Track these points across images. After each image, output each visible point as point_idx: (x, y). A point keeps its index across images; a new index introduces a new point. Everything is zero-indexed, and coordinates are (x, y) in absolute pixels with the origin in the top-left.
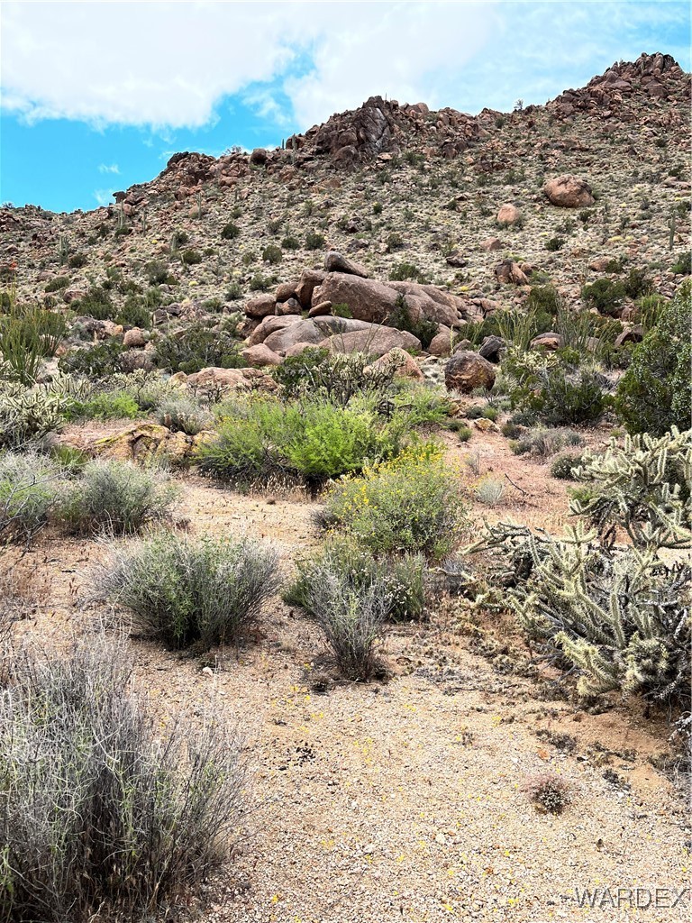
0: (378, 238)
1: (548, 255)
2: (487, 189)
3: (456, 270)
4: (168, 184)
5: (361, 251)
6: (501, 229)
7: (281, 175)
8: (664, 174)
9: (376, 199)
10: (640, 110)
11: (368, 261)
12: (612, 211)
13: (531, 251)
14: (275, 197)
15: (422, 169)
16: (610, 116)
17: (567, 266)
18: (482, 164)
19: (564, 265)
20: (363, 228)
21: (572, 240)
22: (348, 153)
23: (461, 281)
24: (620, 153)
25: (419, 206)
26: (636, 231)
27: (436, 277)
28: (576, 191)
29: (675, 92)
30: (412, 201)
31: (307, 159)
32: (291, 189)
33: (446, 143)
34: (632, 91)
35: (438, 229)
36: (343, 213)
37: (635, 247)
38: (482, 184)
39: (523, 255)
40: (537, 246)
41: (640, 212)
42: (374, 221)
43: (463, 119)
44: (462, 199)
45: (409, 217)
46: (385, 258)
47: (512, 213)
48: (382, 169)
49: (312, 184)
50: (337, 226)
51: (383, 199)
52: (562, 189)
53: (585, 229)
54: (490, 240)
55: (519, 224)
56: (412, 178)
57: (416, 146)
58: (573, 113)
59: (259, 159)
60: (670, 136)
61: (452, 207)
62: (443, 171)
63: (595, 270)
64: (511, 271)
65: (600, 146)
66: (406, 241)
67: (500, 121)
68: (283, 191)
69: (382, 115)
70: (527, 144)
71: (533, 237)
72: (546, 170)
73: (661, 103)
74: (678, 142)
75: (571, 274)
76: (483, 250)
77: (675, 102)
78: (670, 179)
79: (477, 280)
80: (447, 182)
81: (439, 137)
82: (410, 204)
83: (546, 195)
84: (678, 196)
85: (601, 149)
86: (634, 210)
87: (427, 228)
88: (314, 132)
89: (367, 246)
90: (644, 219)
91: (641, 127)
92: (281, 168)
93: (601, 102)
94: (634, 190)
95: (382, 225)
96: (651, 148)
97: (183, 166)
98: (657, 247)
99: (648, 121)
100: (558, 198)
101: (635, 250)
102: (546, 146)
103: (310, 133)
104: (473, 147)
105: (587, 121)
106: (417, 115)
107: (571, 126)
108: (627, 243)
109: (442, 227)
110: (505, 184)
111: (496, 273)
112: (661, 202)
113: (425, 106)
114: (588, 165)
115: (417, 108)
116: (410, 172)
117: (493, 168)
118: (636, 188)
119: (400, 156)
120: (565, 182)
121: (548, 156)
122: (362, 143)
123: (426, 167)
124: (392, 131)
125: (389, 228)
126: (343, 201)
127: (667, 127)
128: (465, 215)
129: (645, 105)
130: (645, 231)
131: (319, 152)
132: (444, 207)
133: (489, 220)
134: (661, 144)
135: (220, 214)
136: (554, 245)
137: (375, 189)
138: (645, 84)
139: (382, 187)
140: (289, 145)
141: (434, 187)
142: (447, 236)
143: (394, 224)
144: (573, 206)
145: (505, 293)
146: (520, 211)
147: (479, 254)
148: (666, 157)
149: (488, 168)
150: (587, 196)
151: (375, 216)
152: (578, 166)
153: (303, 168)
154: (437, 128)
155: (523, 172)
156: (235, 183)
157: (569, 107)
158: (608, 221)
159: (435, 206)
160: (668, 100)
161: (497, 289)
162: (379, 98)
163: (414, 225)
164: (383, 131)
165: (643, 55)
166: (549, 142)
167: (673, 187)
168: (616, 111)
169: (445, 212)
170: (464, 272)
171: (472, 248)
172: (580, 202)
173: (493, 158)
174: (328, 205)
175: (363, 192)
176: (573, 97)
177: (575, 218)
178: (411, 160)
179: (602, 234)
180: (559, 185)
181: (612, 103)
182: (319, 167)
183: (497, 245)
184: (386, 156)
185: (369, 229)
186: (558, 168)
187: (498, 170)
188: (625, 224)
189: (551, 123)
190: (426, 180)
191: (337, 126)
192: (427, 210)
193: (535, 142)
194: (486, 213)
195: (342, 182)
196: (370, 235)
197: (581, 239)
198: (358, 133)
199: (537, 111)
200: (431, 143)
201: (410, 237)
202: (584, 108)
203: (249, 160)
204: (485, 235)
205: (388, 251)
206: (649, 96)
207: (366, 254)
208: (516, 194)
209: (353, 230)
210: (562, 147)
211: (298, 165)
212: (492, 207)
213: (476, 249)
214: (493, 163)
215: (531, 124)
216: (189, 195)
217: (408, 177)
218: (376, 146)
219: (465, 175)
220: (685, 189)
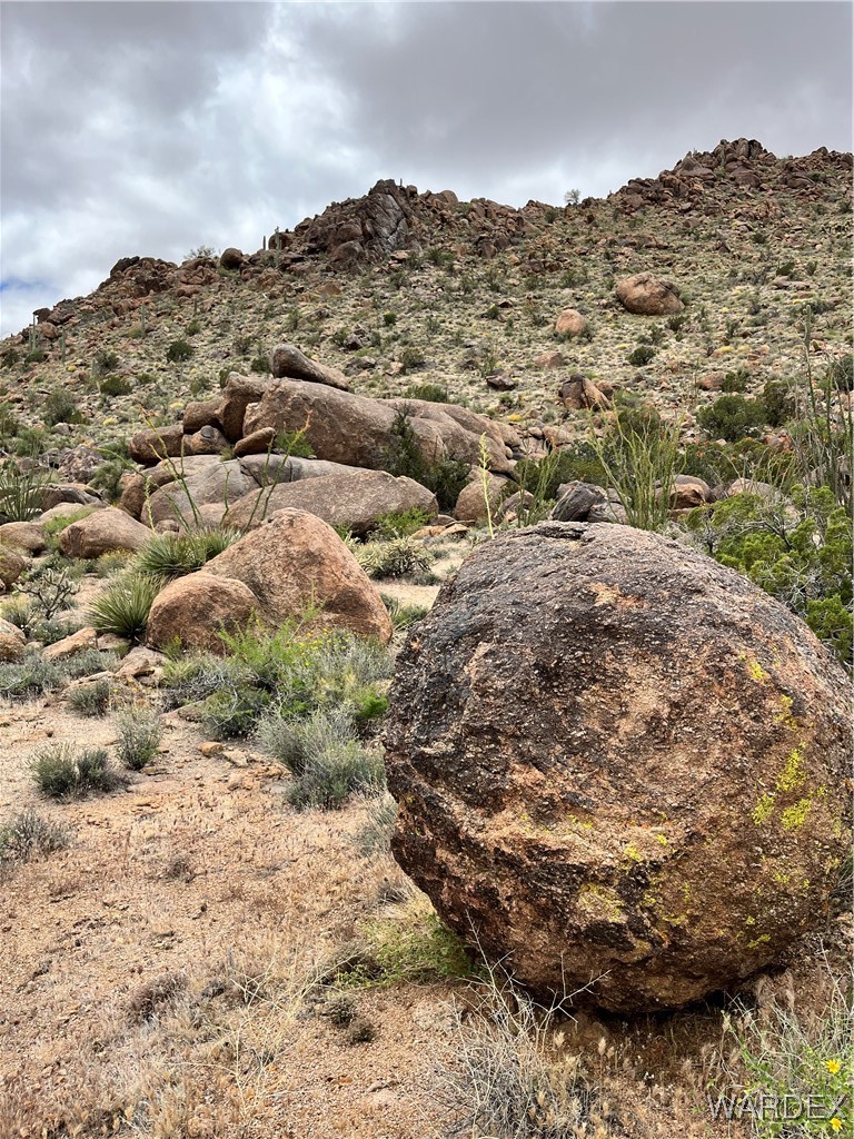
0: (390, 355)
1: (632, 371)
2: (538, 293)
3: (502, 394)
4: (109, 297)
5: (365, 373)
6: (562, 341)
7: (260, 281)
8: (770, 274)
9: (389, 307)
10: (727, 201)
11: (372, 385)
12: (710, 317)
13: (607, 367)
14: (250, 307)
15: (451, 270)
16: (690, 209)
17: (664, 384)
18: (531, 264)
19: (659, 383)
20: (369, 343)
21: (664, 353)
22: (351, 251)
23: (509, 407)
24: (709, 250)
25: (447, 316)
26: (750, 340)
27: (471, 403)
28: (659, 293)
29: (770, 180)
30: (437, 309)
31: (295, 260)
32: (272, 297)
33: (482, 238)
34: (714, 180)
35: (473, 343)
36: (341, 325)
37: (756, 358)
38: (532, 288)
39: (597, 372)
40: (615, 361)
41: (749, 317)
42: (384, 333)
43: (504, 212)
44: (505, 305)
45: (433, 328)
46: (398, 381)
47: (575, 321)
48: (396, 271)
49: (301, 290)
50: (333, 341)
51: (398, 307)
52: (640, 291)
53: (678, 339)
54: (548, 355)
55: (587, 335)
56: (438, 281)
57: (442, 242)
58: (642, 206)
59: (232, 261)
60: (769, 231)
61: (493, 315)
62: (480, 272)
63: (705, 389)
64: (583, 390)
65: (683, 243)
66: (428, 359)
67: (551, 215)
68: (262, 300)
69: (395, 204)
70: (588, 241)
71: (608, 349)
72: (615, 270)
73: (753, 192)
74: (780, 238)
75: (672, 395)
76: (538, 367)
77: (771, 192)
78: (779, 279)
79: (534, 406)
80: (484, 285)
81: (473, 232)
82: (435, 314)
83: (620, 299)
84: (796, 297)
85: (683, 247)
86: (741, 315)
87: (458, 341)
88: (307, 227)
89: (373, 366)
90: (757, 325)
91: (730, 220)
92: (260, 273)
93: (677, 194)
94: (734, 292)
95: (395, 339)
96: (748, 245)
97: (131, 275)
98: (784, 358)
99: (740, 214)
100: (635, 303)
101: (757, 362)
102: (612, 243)
103: (301, 228)
104: (518, 244)
105: (661, 215)
106: (442, 206)
107: (641, 221)
108: (742, 354)
109: (479, 340)
110: (563, 288)
111: (561, 394)
112: (774, 304)
113: (453, 194)
114: (670, 265)
115: (442, 196)
116: (434, 274)
117: (546, 268)
118: (737, 290)
119: (421, 254)
120: (643, 282)
121: (616, 254)
122: (369, 238)
123: (456, 267)
124: (410, 224)
125: (405, 343)
126: (343, 311)
127: (765, 220)
128: (511, 325)
129: (734, 195)
130: (761, 340)
131: (311, 251)
132: (482, 316)
133: (544, 331)
134: (759, 240)
135: (170, 331)
136: (640, 358)
137: (387, 295)
138: (731, 171)
139: (397, 292)
140: (272, 243)
141: (467, 290)
142: (488, 351)
143: (412, 337)
144: (655, 312)
145: (577, 422)
146: (587, 319)
147: (534, 373)
148: (770, 254)
149: (539, 269)
150: (674, 299)
151: (386, 328)
152: (657, 266)
153: (290, 272)
154: (470, 221)
155: (585, 272)
156: (196, 292)
157: (638, 199)
158: (708, 330)
159: (470, 315)
160: (762, 190)
161: (566, 416)
162: (392, 182)
163: (441, 338)
164: (397, 224)
165: (722, 143)
166: (616, 238)
167: (786, 288)
168: (698, 203)
169: (483, 322)
170: (514, 395)
171: (523, 365)
172: (665, 308)
173: (545, 256)
174: (322, 316)
175: (371, 299)
176: (641, 187)
177: (662, 326)
178: (435, 259)
179: (703, 344)
180: (636, 285)
181: (691, 193)
182: (311, 269)
183: (559, 361)
184: (402, 254)
185: (376, 343)
186: (631, 268)
187: (552, 271)
188: (732, 332)
189: (615, 218)
190: (456, 283)
191: (335, 219)
192: (459, 320)
193: (598, 238)
194: (539, 323)
195: (342, 288)
196: (378, 352)
197: (674, 351)
198: (363, 225)
199: (597, 204)
200: (461, 239)
201: (435, 353)
202: (656, 200)
203: (218, 264)
204: (540, 348)
205: (403, 371)
206: (737, 185)
207: (371, 376)
208: (578, 299)
209: (354, 346)
210: (633, 244)
211: (284, 268)
212: (547, 315)
213: (528, 367)
214: (544, 263)
215: (590, 219)
216: (134, 309)
217: (431, 280)
218: (388, 243)
219: (508, 277)
220: (802, 289)
